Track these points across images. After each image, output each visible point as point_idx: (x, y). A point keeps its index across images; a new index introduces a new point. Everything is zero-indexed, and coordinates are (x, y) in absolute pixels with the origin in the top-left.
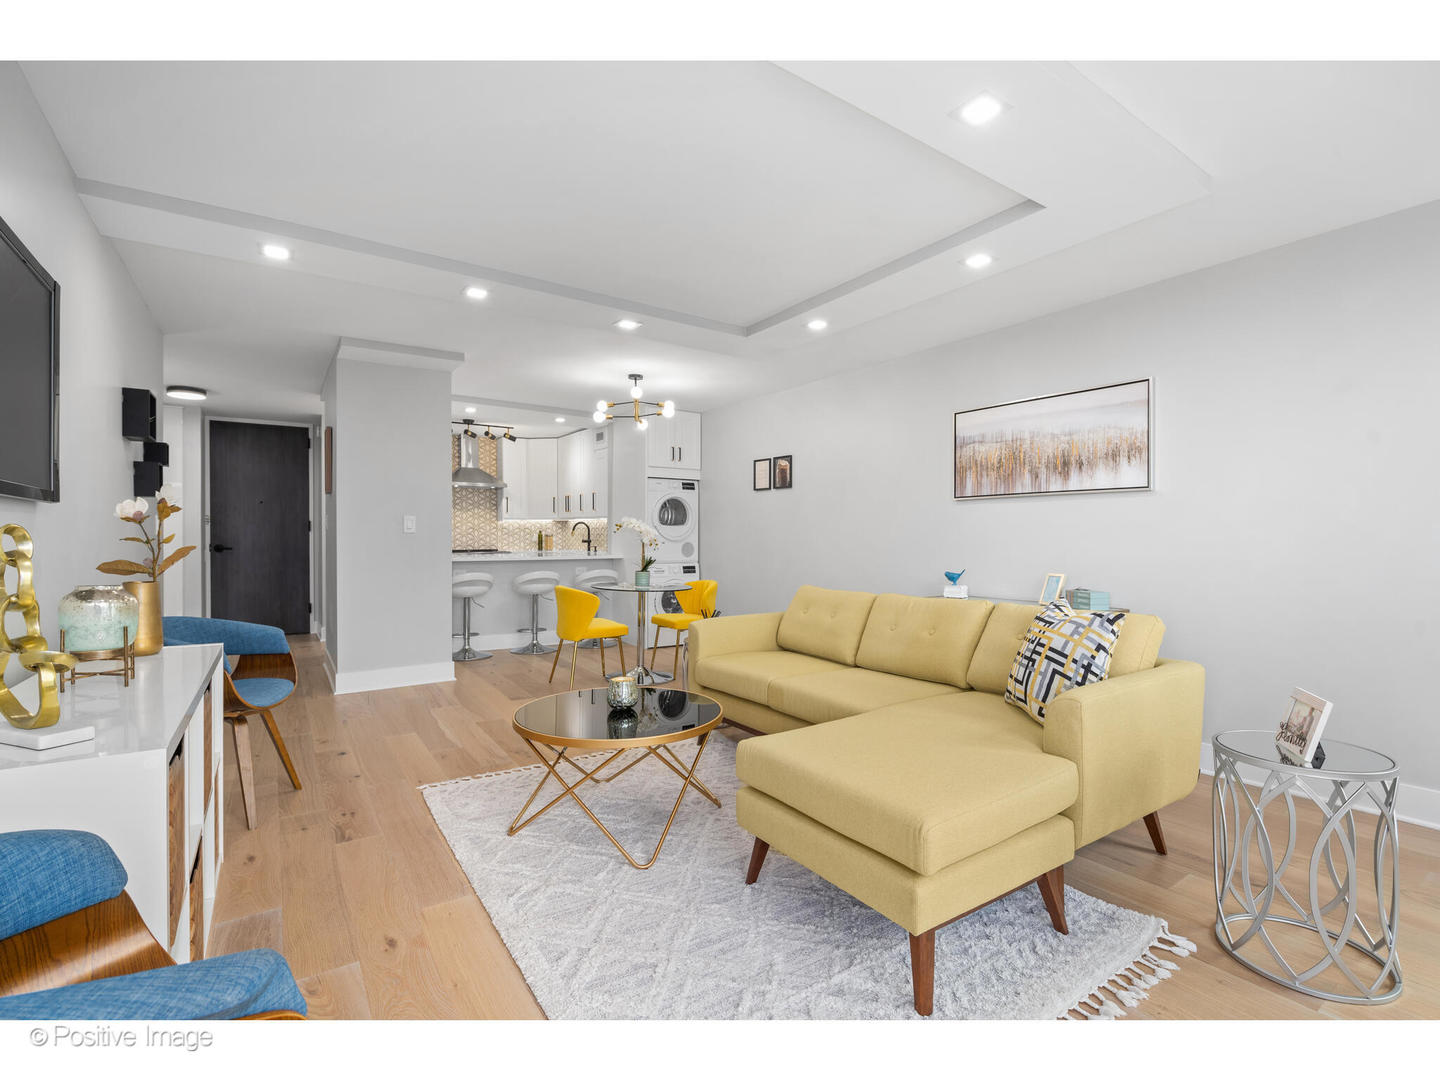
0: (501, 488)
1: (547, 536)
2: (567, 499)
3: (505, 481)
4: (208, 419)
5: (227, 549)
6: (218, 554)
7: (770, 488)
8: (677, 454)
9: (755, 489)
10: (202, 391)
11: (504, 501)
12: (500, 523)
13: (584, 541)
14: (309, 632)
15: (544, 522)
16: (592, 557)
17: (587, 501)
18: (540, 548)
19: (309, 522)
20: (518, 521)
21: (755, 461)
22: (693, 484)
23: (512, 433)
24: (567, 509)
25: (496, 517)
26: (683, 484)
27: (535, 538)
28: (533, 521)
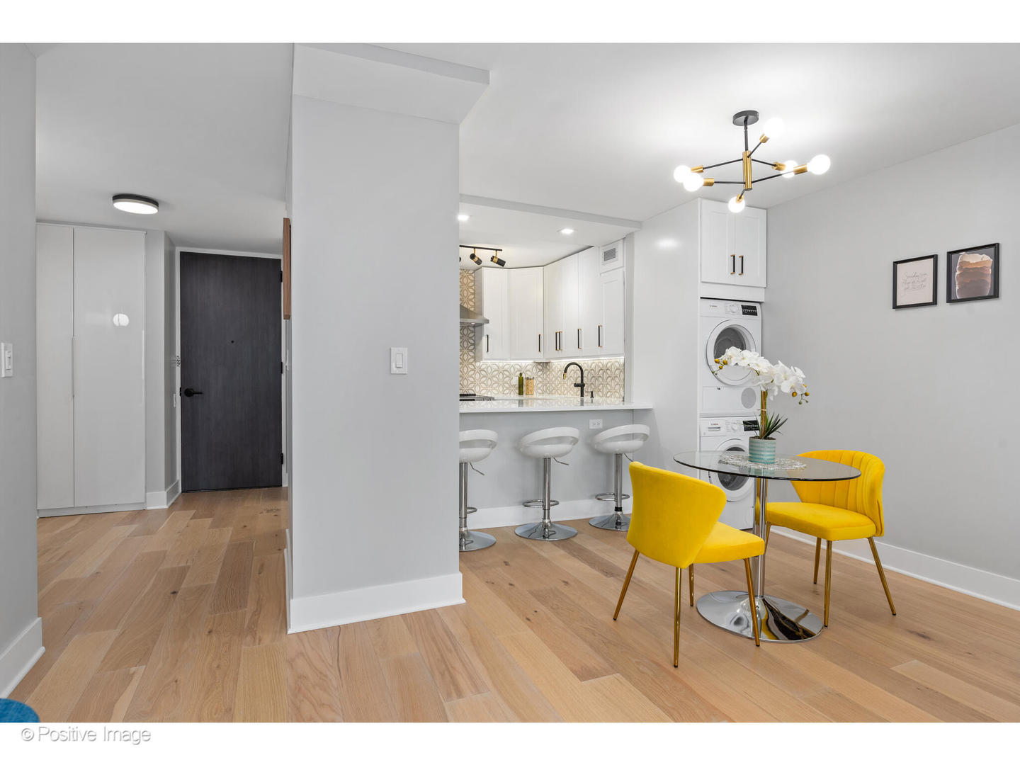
0: (481, 325)
1: (528, 379)
2: (558, 336)
3: (486, 315)
4: (178, 250)
5: (198, 393)
6: (187, 399)
7: (935, 302)
8: (738, 265)
9: (895, 307)
10: (154, 202)
11: (485, 339)
12: (478, 364)
13: (576, 385)
14: (281, 485)
15: (524, 363)
16: (585, 408)
17: (589, 337)
18: (521, 393)
19: (282, 363)
20: (497, 362)
21: (896, 263)
22: (754, 308)
23: (500, 255)
24: (558, 346)
25: (474, 358)
26: (743, 307)
27: (515, 381)
28: (513, 362)
